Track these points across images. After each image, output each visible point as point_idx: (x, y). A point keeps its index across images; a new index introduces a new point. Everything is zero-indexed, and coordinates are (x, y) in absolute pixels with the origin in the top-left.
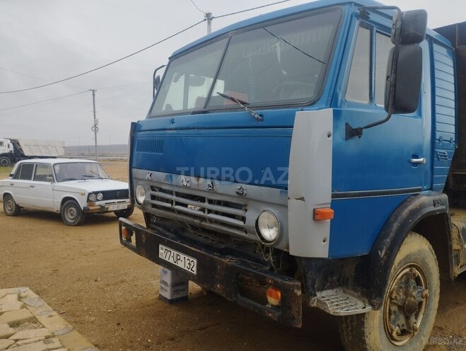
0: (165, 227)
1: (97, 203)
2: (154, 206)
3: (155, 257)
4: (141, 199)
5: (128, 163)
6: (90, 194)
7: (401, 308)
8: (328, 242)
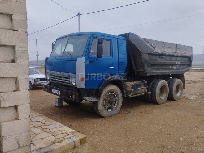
0: (54, 85)
1: (38, 82)
2: (52, 80)
3: (51, 92)
4: (48, 78)
5: (45, 68)
6: (35, 79)
7: (109, 102)
8: (85, 85)
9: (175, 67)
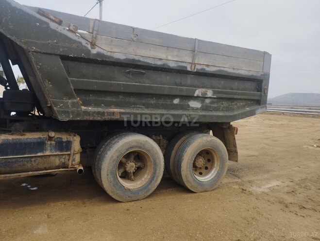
9: (194, 104)
